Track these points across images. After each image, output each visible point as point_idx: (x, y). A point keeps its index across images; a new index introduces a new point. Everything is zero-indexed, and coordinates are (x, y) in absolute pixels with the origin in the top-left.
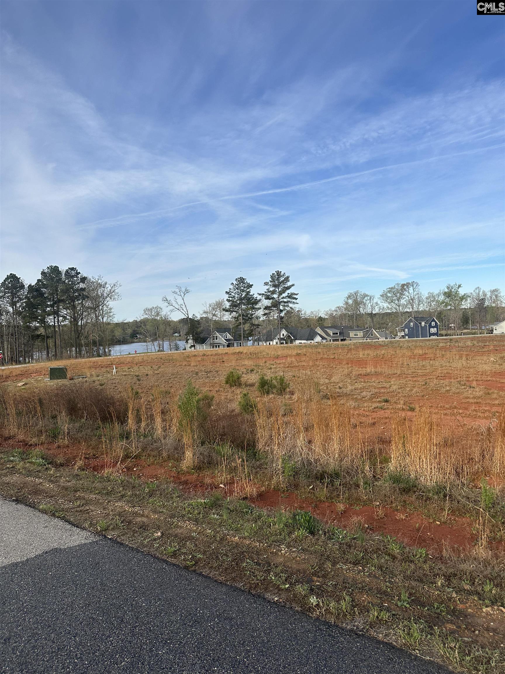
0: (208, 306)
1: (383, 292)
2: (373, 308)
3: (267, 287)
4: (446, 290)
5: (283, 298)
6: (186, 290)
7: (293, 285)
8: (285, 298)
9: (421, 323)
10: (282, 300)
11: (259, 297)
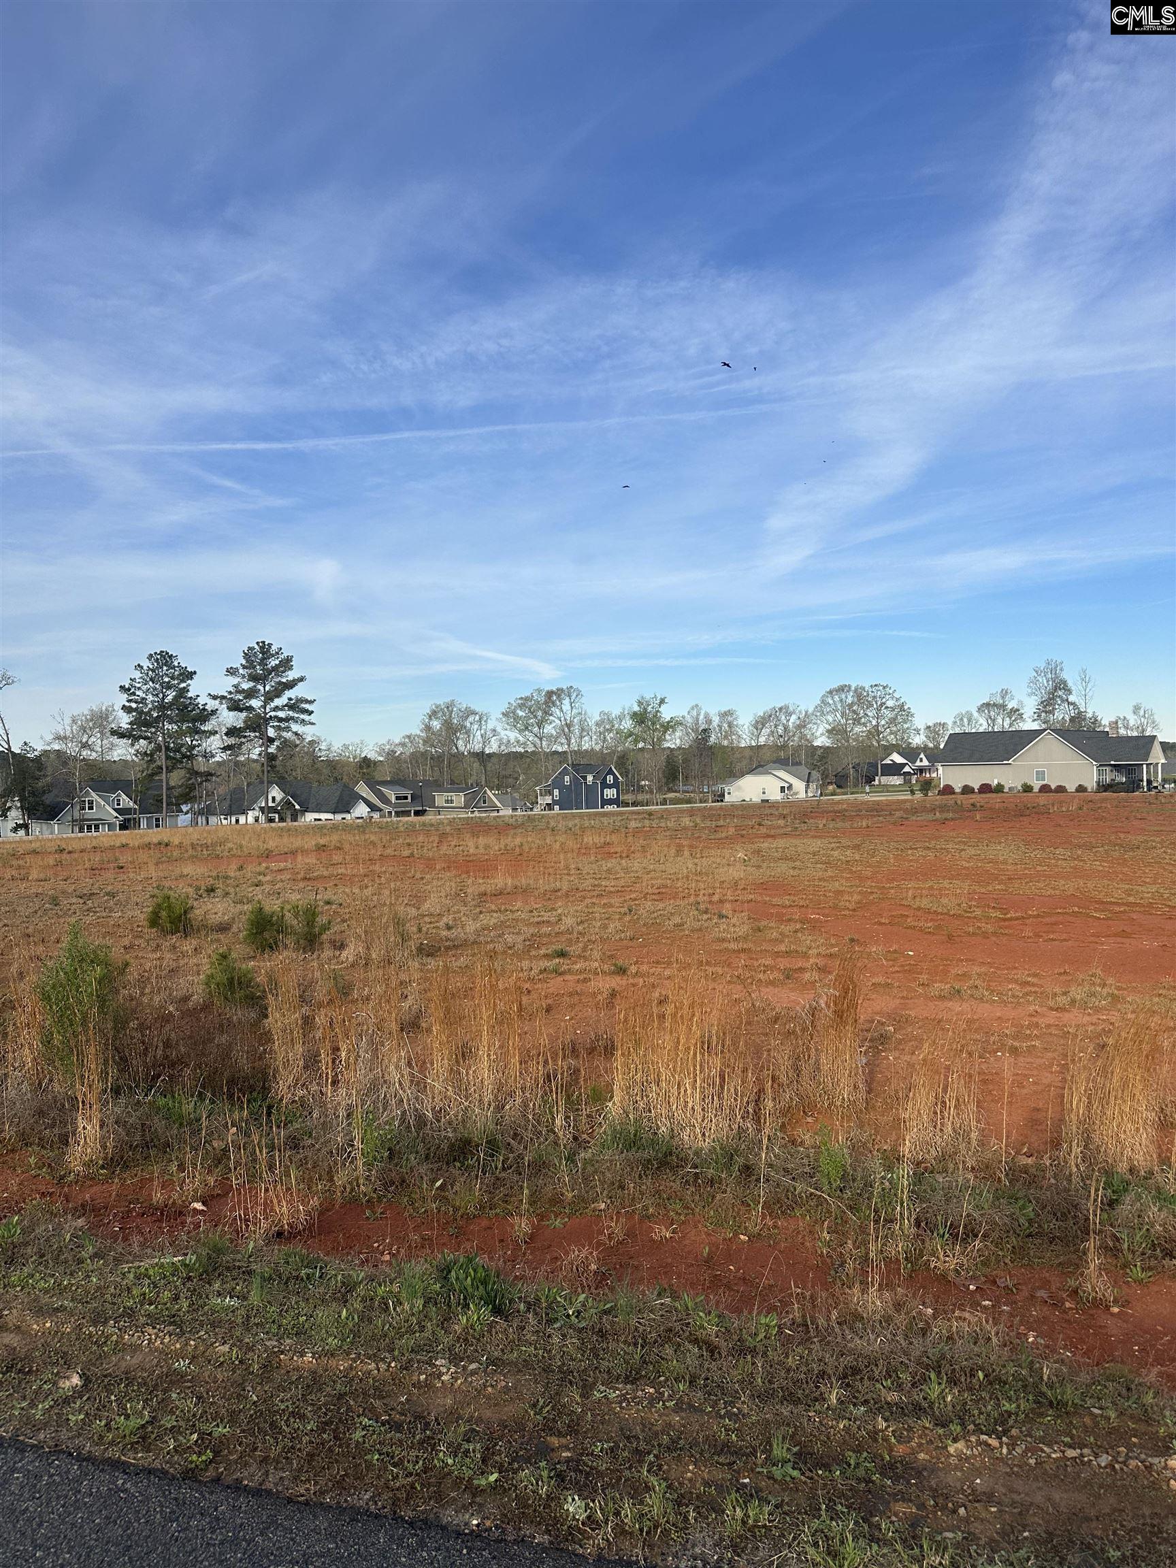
0: (68, 721)
1: (507, 706)
2: (486, 740)
3: (235, 680)
4: (636, 708)
5: (276, 709)
7: (302, 679)
8: (282, 710)
9: (585, 778)
10: (273, 714)
11: (212, 705)
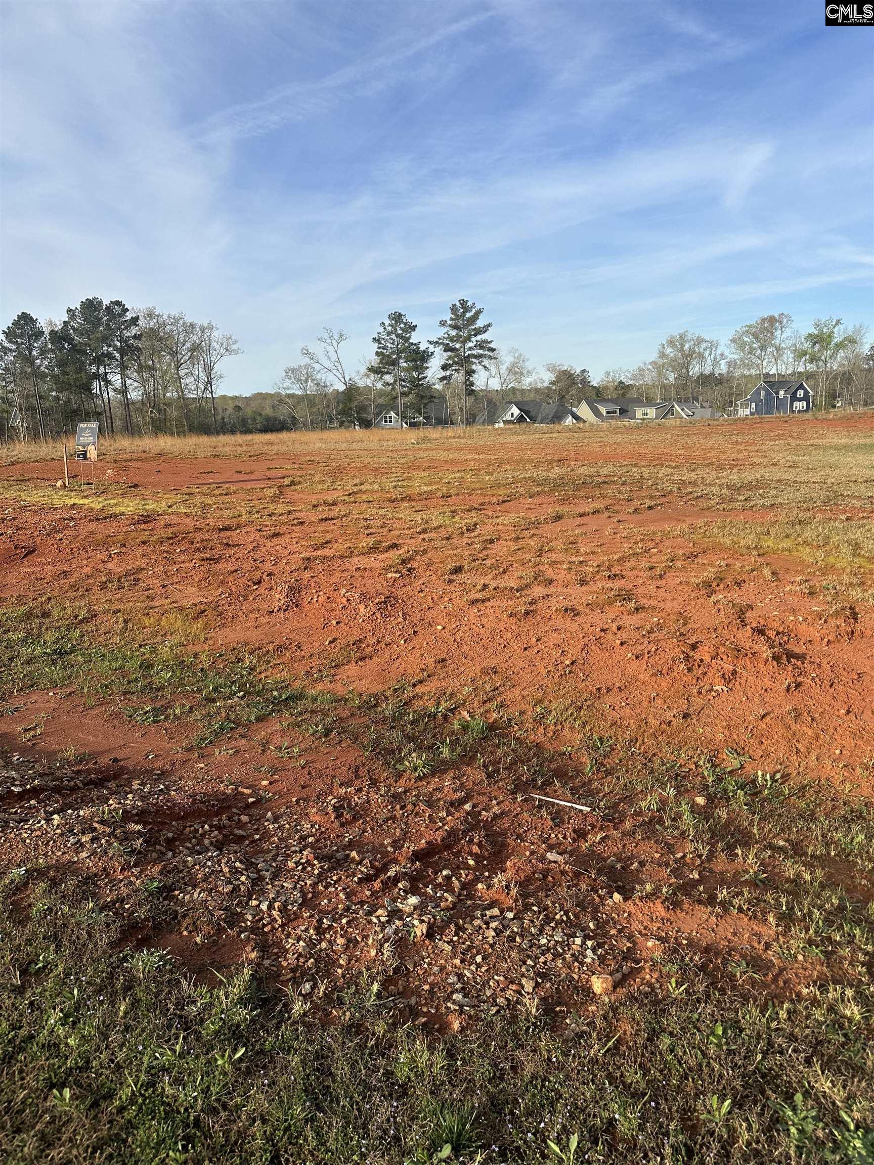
1: (734, 333)
2: (715, 363)
3: (445, 329)
4: (813, 331)
5: (470, 349)
6: (341, 336)
7: (489, 325)
8: (474, 349)
9: (777, 393)
10: (470, 352)
11: (430, 348)
